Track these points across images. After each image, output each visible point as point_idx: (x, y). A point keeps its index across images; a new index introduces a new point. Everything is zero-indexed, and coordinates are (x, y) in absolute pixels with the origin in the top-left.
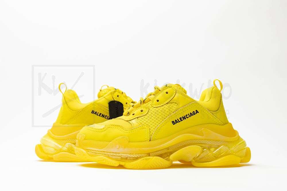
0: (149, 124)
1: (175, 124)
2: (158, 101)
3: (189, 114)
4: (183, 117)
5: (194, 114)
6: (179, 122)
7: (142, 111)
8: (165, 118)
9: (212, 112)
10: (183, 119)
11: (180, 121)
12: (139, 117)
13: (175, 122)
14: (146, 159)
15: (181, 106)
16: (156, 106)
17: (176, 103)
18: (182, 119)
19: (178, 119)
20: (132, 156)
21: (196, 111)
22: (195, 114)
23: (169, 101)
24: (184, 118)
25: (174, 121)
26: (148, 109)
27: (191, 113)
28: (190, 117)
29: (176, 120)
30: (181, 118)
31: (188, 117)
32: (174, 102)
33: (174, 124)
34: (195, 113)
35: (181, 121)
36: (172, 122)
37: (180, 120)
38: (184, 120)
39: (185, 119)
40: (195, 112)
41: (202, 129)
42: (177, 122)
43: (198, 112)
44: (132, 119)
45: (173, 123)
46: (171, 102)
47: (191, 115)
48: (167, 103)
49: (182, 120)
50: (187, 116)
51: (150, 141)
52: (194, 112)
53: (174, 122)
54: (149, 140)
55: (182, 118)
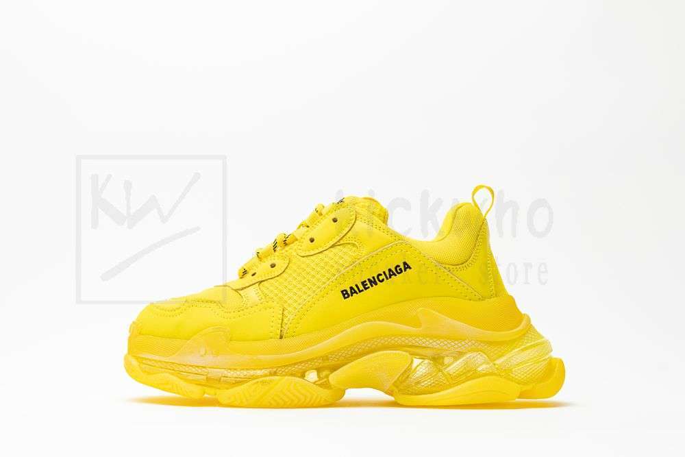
0: (286, 298)
1: (348, 297)
2: (312, 240)
3: (384, 273)
4: (369, 280)
5: (399, 273)
6: (360, 291)
7: (273, 266)
8: (324, 283)
9: (447, 266)
10: (369, 285)
11: (362, 291)
12: (264, 281)
13: (349, 292)
14: (263, 382)
15: (364, 252)
16: (308, 254)
17: (354, 245)
18: (367, 284)
19: (357, 286)
20: (231, 374)
21: (405, 264)
22: (402, 271)
23: (339, 241)
24: (373, 282)
25: (346, 291)
26: (288, 262)
27: (390, 270)
28: (387, 279)
29: (351, 288)
30: (365, 281)
31: (383, 280)
32: (349, 244)
33: (345, 298)
34: (400, 269)
35: (366, 289)
36: (342, 292)
37: (361, 288)
38: (372, 286)
39: (376, 284)
40: (402, 267)
41: (418, 310)
42: (355, 292)
43: (410, 268)
44: (247, 285)
45: (344, 295)
46: (342, 242)
47: (391, 274)
48: (333, 246)
49: (369, 287)
50: (381, 278)
51: (281, 337)
52: (398, 266)
53: (347, 293)
54: (278, 337)
55: (368, 282)
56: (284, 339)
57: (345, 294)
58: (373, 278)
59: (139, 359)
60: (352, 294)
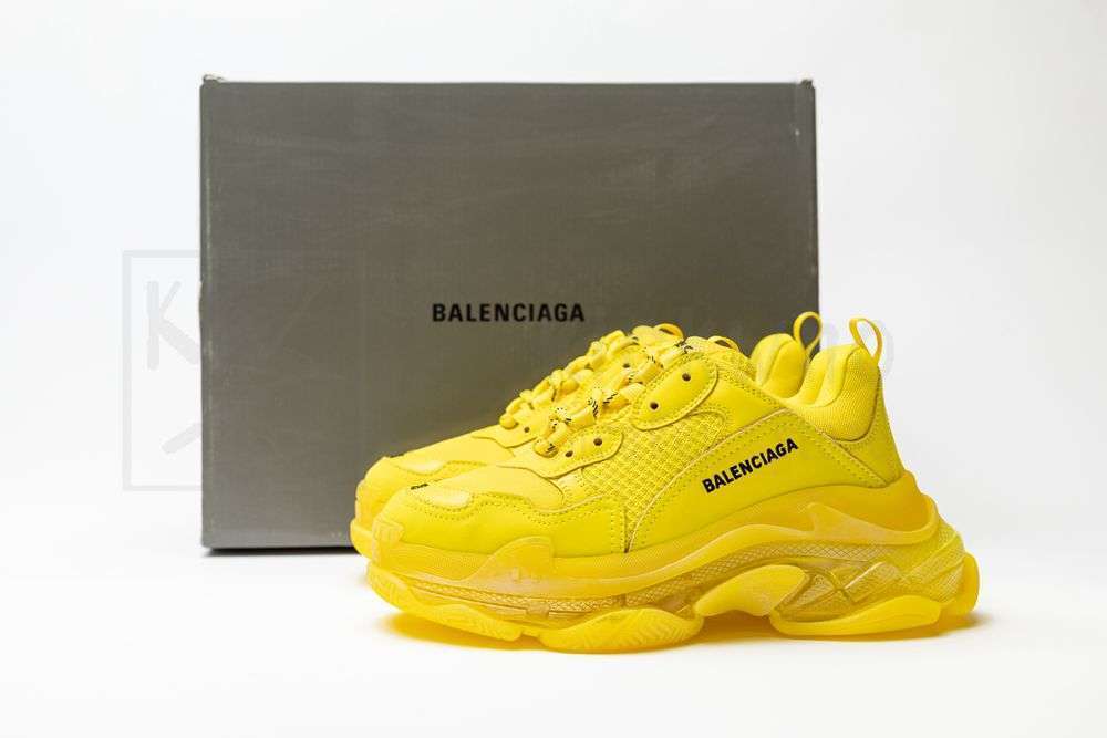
0: (624, 492)
1: (713, 489)
2: (654, 406)
3: (762, 454)
4: (741, 465)
5: (781, 455)
6: (729, 481)
7: (598, 443)
8: (679, 471)
9: (843, 443)
10: (740, 472)
11: (732, 480)
12: (587, 466)
13: (714, 482)
14: (613, 619)
15: (734, 426)
16: (649, 427)
17: (717, 415)
18: (737, 471)
19: (724, 473)
20: (564, 606)
21: (789, 441)
22: (785, 452)
23: (695, 410)
24: (746, 468)
25: (709, 480)
26: (620, 437)
27: (769, 451)
28: (766, 463)
29: (716, 477)
30: (735, 467)
31: (760, 465)
32: (710, 413)
33: (709, 491)
34: (783, 450)
35: (737, 477)
36: (704, 482)
37: (730, 476)
38: (745, 473)
39: (751, 471)
40: (785, 446)
41: (809, 506)
42: (722, 482)
43: (796, 447)
44: (564, 472)
45: (706, 486)
46: (700, 411)
47: (771, 455)
48: (687, 416)
49: (740, 476)
50: (757, 462)
51: (626, 551)
52: (781, 445)
53: (711, 483)
54: (623, 550)
55: (739, 468)
56: (631, 555)
57: (709, 486)
58: (747, 462)
59: (409, 581)
60: (718, 485)
